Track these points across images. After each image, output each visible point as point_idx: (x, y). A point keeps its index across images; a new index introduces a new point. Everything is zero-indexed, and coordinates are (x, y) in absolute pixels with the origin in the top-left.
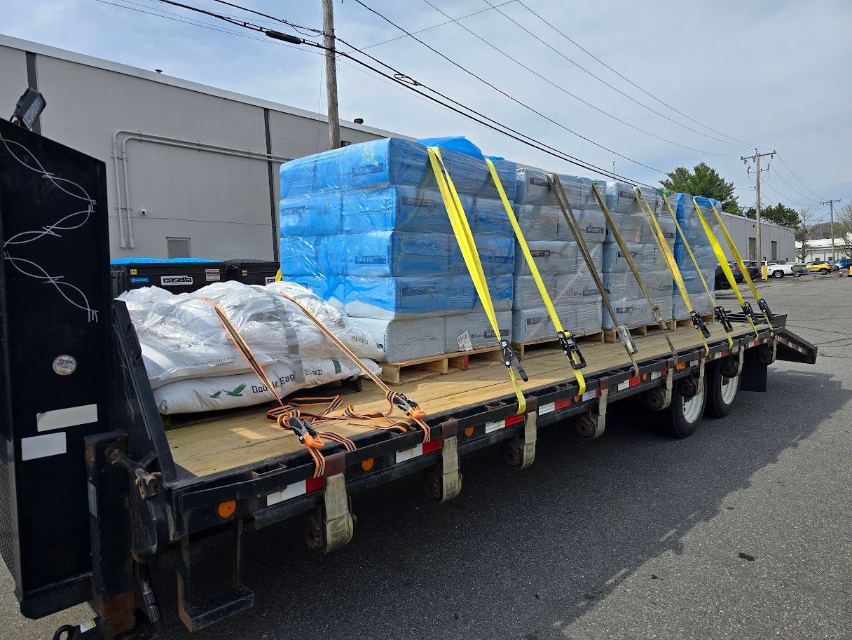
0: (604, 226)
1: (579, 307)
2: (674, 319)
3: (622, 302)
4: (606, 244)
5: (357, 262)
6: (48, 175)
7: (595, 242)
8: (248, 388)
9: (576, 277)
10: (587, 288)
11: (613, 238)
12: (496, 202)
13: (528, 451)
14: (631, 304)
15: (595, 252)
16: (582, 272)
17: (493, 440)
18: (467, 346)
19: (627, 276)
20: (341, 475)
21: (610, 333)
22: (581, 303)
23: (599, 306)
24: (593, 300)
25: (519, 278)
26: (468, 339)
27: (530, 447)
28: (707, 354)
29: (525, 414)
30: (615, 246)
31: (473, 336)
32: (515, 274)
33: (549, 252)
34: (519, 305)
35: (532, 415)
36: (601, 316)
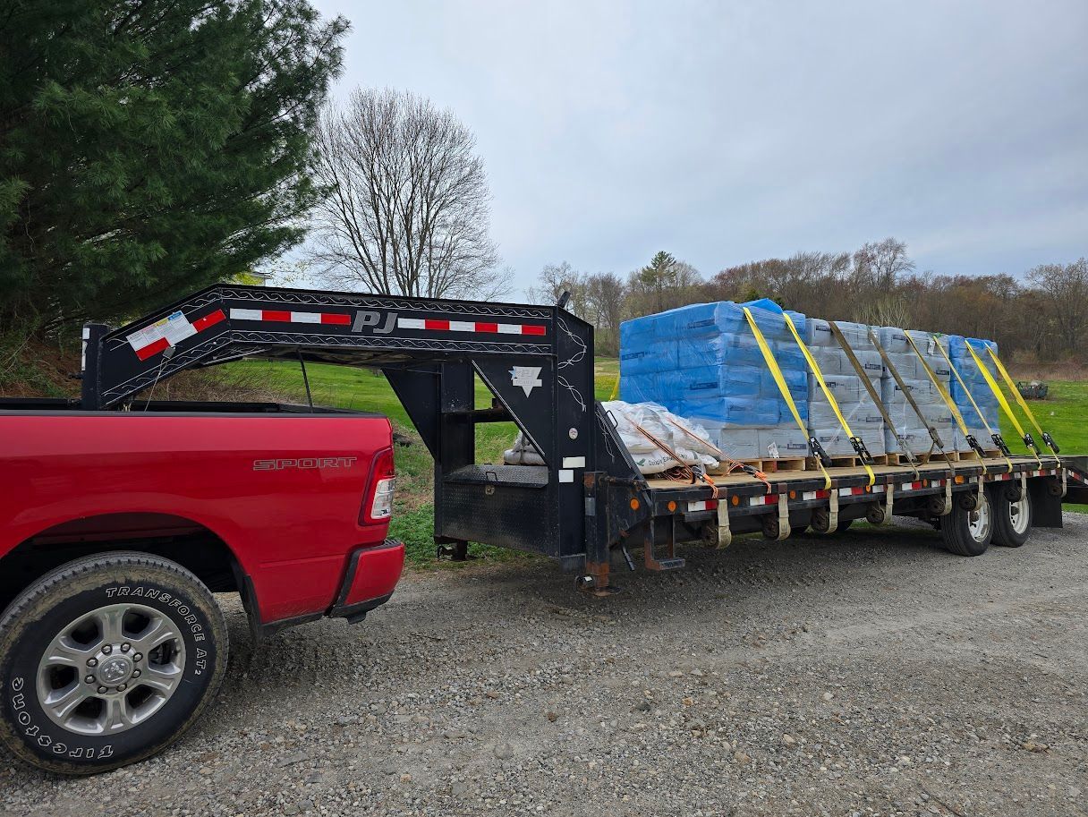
0: (880, 364)
1: (863, 431)
2: (956, 451)
3: (902, 430)
4: (884, 379)
5: (691, 389)
6: (570, 334)
7: (876, 377)
8: (647, 462)
9: (859, 406)
10: (869, 415)
11: (889, 374)
12: (792, 345)
13: (833, 518)
14: (911, 433)
15: (876, 383)
16: (864, 401)
17: (809, 506)
18: (775, 455)
19: (906, 406)
20: (725, 500)
21: (894, 457)
22: (865, 429)
23: (882, 433)
24: (877, 426)
25: (812, 403)
26: (776, 449)
27: (834, 516)
28: (985, 473)
29: (830, 491)
30: (892, 380)
31: (779, 447)
32: (808, 401)
33: (834, 383)
34: (813, 424)
35: (834, 492)
36: (883, 441)
